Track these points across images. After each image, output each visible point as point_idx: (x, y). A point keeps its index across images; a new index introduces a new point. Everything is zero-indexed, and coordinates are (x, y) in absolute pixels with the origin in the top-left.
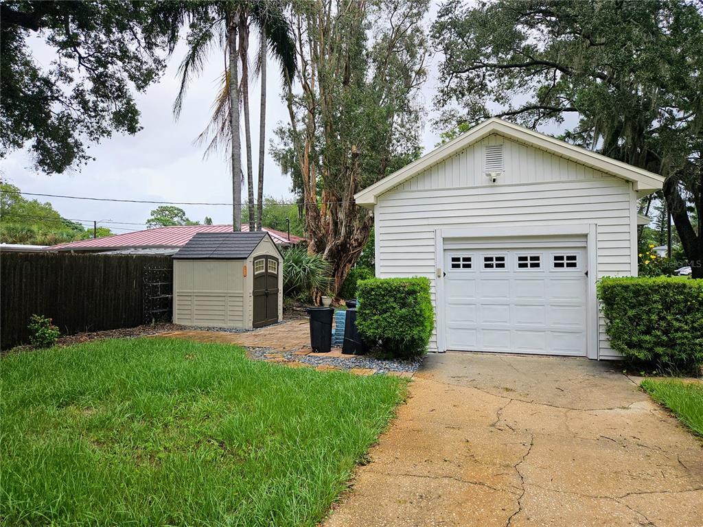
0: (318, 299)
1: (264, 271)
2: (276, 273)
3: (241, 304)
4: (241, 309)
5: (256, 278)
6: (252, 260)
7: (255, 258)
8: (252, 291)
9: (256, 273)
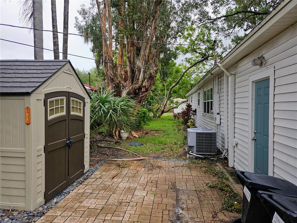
0: (117, 133)
1: (64, 113)
2: (81, 115)
3: (21, 169)
4: (21, 177)
5: (49, 125)
6: (43, 97)
7: (48, 96)
8: (42, 147)
9: (50, 118)
